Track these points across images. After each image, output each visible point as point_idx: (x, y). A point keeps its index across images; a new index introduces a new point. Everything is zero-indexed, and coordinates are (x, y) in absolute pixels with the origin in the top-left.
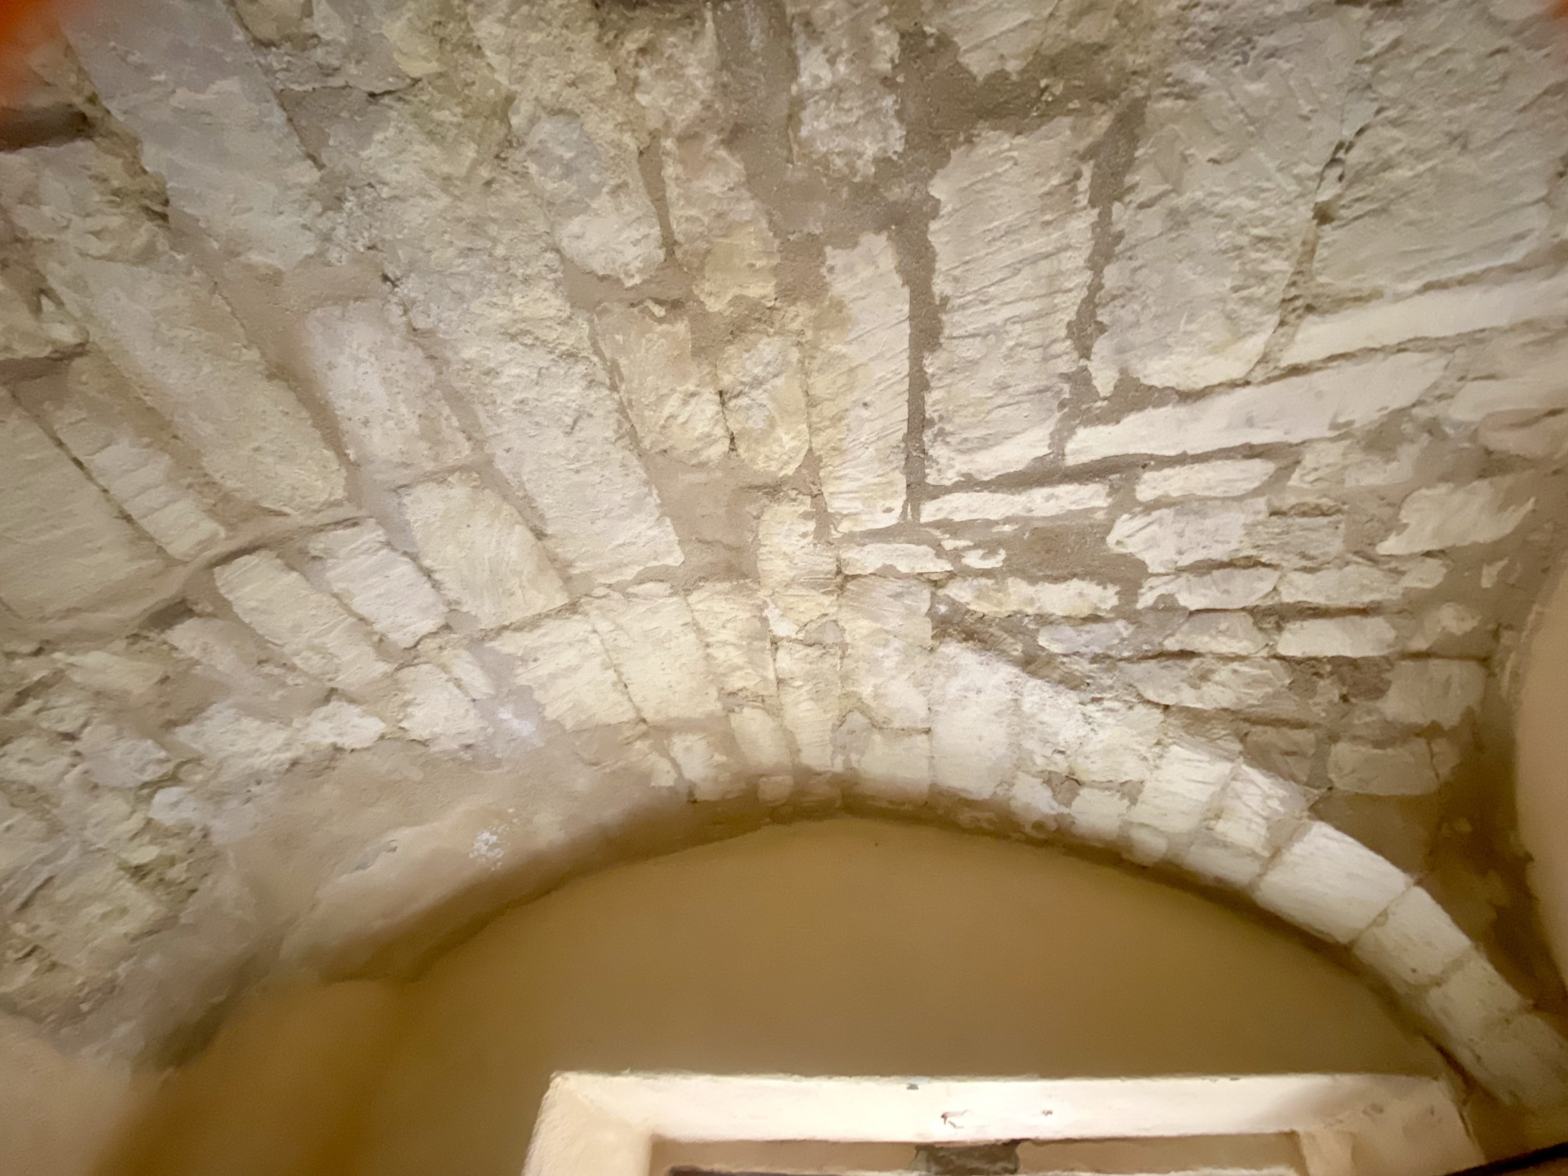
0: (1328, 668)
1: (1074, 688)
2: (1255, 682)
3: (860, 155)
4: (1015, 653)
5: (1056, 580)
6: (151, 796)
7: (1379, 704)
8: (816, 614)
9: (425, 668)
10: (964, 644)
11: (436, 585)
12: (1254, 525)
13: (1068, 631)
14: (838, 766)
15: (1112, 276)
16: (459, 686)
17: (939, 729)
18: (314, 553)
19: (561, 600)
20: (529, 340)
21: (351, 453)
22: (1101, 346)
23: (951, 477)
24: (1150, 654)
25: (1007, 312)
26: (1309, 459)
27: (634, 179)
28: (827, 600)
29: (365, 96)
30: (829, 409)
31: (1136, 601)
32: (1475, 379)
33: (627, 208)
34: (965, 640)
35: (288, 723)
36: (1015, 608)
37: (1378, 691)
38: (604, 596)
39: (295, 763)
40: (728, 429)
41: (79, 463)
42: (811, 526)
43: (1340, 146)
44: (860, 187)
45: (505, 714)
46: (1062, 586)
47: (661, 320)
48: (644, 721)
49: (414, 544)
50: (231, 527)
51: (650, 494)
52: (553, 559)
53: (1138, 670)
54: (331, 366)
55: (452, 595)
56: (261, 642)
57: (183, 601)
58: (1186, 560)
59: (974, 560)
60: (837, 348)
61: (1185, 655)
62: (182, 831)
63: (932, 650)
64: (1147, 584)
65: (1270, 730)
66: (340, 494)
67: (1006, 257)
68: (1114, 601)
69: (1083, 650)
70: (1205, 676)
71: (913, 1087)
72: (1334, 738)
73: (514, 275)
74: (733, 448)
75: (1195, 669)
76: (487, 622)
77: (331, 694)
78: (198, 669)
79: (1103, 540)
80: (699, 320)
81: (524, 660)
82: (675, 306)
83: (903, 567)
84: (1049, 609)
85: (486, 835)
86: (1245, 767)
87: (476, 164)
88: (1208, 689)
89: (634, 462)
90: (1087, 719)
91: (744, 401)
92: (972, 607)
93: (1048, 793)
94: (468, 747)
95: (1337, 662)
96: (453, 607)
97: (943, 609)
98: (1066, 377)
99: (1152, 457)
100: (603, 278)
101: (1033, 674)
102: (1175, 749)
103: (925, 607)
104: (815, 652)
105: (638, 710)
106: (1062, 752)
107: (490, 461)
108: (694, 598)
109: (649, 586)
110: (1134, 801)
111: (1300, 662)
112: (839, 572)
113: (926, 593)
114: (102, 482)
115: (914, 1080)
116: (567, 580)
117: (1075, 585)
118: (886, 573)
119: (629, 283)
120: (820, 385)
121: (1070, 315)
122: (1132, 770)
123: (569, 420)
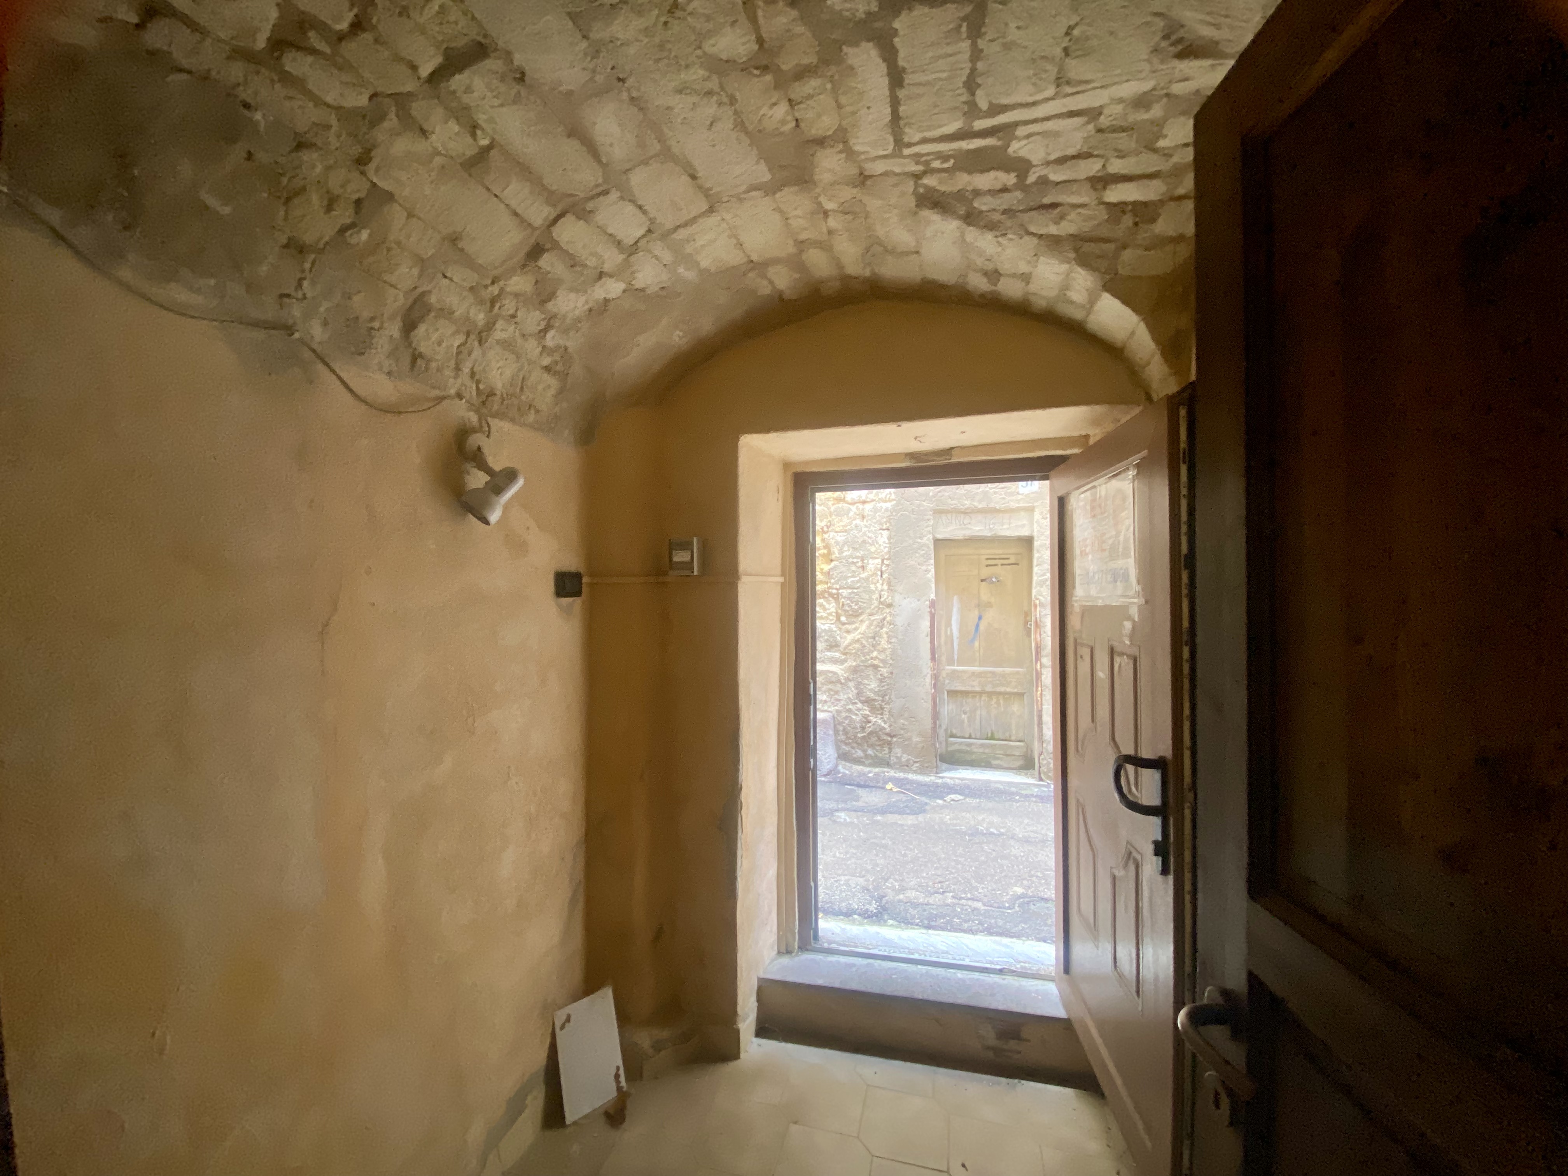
0: (1130, 207)
1: (991, 230)
2: (1091, 218)
3: (857, 10)
4: (961, 213)
5: (982, 171)
6: (545, 336)
7: (1152, 226)
8: (850, 197)
9: (641, 254)
10: (932, 211)
11: (645, 213)
12: (1088, 137)
13: (988, 199)
14: (867, 273)
15: (980, 65)
16: (657, 259)
17: (923, 251)
18: (588, 209)
19: (705, 206)
20: (688, 91)
21: (604, 160)
22: (979, 92)
23: (917, 138)
24: (1034, 207)
25: (934, 76)
26: (1106, 111)
27: (743, 18)
28: (855, 191)
29: (609, 6)
30: (849, 109)
31: (1026, 180)
32: (1176, 82)
33: (738, 31)
34: (933, 208)
35: (586, 292)
36: (961, 187)
37: (1153, 220)
38: (728, 201)
39: (590, 310)
40: (794, 116)
41: (496, 196)
42: (844, 155)
43: (1069, 27)
44: (859, 22)
45: (681, 270)
46: (986, 174)
47: (758, 76)
48: (752, 261)
49: (634, 196)
50: (554, 206)
51: (752, 150)
52: (700, 187)
53: (1026, 217)
54: (595, 124)
55: (651, 216)
56: (571, 256)
57: (538, 244)
58: (1053, 157)
59: (936, 164)
60: (854, 85)
61: (1054, 206)
62: (558, 347)
63: (916, 213)
64: (1033, 170)
65: (1092, 244)
66: (600, 181)
67: (930, 54)
68: (1014, 180)
69: (998, 208)
70: (1062, 217)
71: (899, 426)
72: (1124, 247)
73: (680, 65)
74: (797, 126)
75: (1058, 213)
76: (669, 225)
77: (601, 275)
78: (550, 276)
79: (1006, 150)
80: (778, 72)
81: (688, 241)
82: (765, 69)
83: (897, 170)
84: (980, 187)
85: (678, 332)
86: (1075, 266)
87: (658, 16)
88: (1064, 223)
89: (743, 136)
90: (999, 243)
91: (802, 106)
92: (938, 188)
93: (985, 280)
94: (663, 288)
95: (1135, 203)
96: (652, 221)
97: (921, 190)
98: (965, 103)
99: (1020, 121)
100: (727, 61)
101: (969, 224)
102: (1042, 258)
103: (911, 190)
104: (849, 217)
105: (749, 257)
106: (990, 260)
107: (669, 149)
108: (778, 195)
109: (753, 193)
110: (1028, 283)
111: (1115, 205)
112: (861, 174)
113: (912, 183)
114: (507, 202)
115: (900, 423)
116: (707, 196)
117: (993, 174)
118: (886, 174)
119: (741, 61)
120: (843, 100)
121: (964, 78)
122: (1023, 268)
123: (708, 123)
